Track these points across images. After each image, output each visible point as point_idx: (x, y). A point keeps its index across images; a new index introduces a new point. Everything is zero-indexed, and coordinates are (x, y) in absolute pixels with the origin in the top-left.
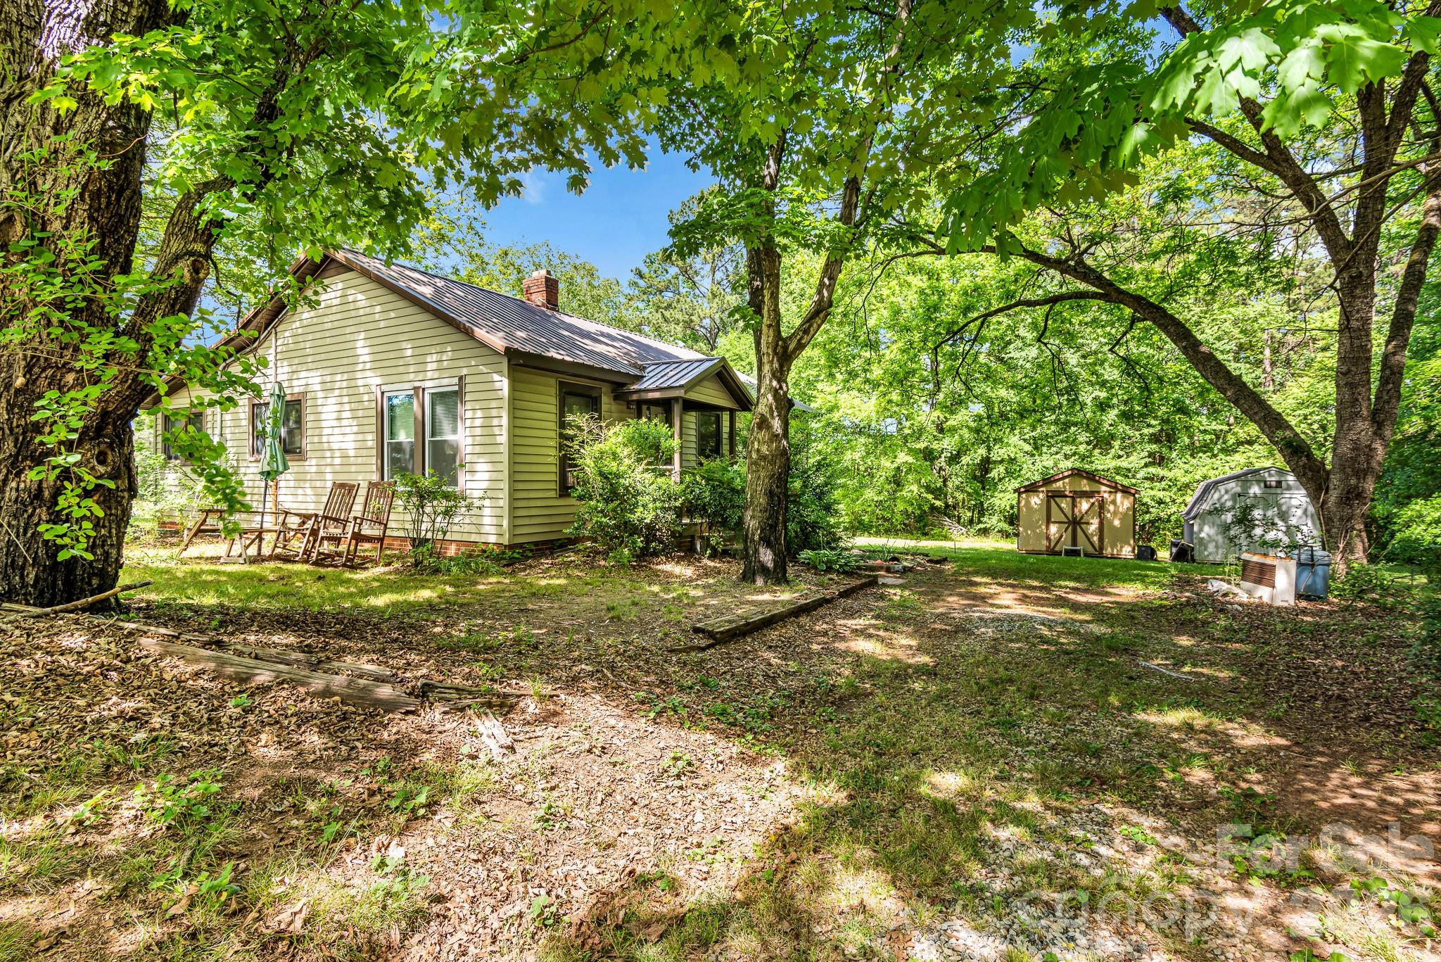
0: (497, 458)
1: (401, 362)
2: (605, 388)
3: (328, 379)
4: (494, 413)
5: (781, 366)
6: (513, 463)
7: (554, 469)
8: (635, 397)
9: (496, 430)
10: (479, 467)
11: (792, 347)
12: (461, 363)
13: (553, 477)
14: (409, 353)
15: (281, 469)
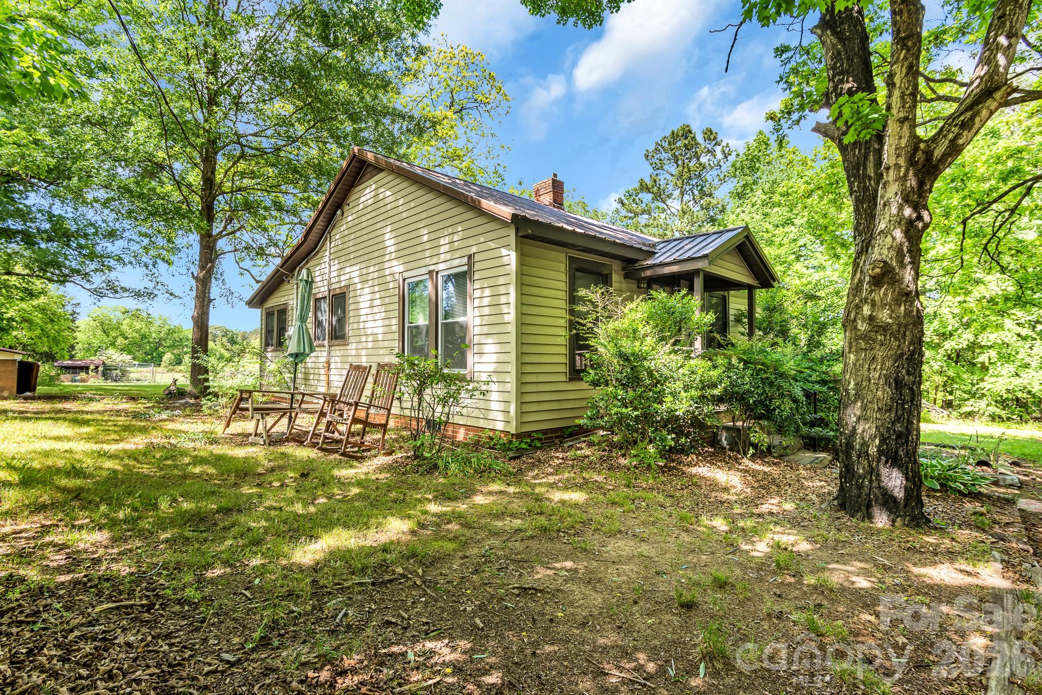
0: (504, 338)
1: (419, 248)
2: (616, 266)
3: (364, 271)
4: (502, 290)
5: (921, 184)
6: (521, 343)
7: (563, 350)
8: (648, 273)
9: (505, 309)
10: (487, 348)
11: (938, 152)
12: (471, 242)
13: (563, 359)
14: (425, 238)
15: (307, 351)
